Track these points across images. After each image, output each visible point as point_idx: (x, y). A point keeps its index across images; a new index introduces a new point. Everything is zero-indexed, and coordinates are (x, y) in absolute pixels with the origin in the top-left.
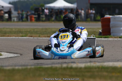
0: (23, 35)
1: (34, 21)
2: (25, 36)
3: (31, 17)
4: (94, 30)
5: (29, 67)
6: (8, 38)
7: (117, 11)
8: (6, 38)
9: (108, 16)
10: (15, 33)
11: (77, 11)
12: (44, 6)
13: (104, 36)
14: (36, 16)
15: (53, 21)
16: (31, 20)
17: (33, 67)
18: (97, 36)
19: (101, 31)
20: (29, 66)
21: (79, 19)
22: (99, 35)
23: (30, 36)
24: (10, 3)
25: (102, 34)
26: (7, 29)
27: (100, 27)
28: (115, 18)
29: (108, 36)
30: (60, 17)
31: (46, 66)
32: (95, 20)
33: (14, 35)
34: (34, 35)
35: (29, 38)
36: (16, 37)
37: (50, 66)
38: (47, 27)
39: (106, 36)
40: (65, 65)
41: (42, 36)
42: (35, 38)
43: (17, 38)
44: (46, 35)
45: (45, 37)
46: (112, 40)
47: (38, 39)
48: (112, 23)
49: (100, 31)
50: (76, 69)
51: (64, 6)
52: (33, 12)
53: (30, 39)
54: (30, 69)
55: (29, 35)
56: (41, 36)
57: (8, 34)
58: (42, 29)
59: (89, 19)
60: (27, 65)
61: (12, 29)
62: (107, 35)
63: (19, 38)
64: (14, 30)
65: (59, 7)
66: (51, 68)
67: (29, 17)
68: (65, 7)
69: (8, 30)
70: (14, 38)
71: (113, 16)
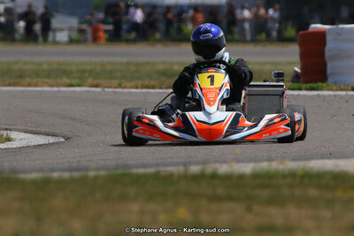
0: (74, 82)
1: (102, 41)
2: (79, 85)
3: (95, 31)
5: (92, 174)
7: (345, 12)
8: (23, 91)
9: (317, 26)
10: (48, 76)
13: (308, 85)
14: (110, 27)
15: (159, 41)
16: (96, 39)
17: (102, 173)
18: (289, 84)
19: (299, 71)
20: (92, 170)
22: (293, 81)
23: (92, 86)
25: (301, 80)
26: (25, 63)
27: (297, 58)
28: (339, 33)
29: (320, 84)
30: (180, 30)
31: (141, 171)
32: (282, 39)
33: (46, 80)
34: (103, 82)
35: (88, 91)
36: (51, 86)
37: (151, 170)
38: (141, 59)
39: (313, 85)
40: (195, 169)
41: (128, 85)
42: (106, 90)
43: (55, 89)
44: (140, 83)
45: (137, 88)
46: (330, 95)
47: (115, 92)
48: (330, 46)
49: (296, 72)
50: (228, 178)
52: (101, 16)
53: (94, 92)
54: (96, 178)
55: (90, 81)
56: (123, 85)
57: (28, 79)
58: (128, 64)
59: (263, 36)
60: (87, 169)
61: (40, 64)
62: (316, 82)
63: (59, 91)
64: (45, 67)
66: (156, 176)
67: (89, 31)
68: (193, 1)
69: (29, 67)
70: (48, 92)
71: (334, 27)
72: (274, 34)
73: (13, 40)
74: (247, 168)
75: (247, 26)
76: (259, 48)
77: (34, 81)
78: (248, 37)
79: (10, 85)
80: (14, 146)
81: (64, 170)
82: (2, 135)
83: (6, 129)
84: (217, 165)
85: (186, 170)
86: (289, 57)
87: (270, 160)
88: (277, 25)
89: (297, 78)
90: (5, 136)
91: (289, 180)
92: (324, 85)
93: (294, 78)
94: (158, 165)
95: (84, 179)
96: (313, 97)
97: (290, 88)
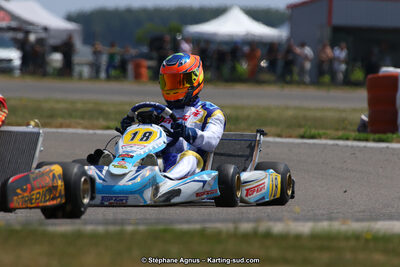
0: (112, 123)
1: (144, 79)
3: (137, 67)
4: (344, 115)
5: (129, 228)
6: (62, 133)
8: (53, 133)
9: (391, 70)
10: (82, 118)
11: (289, 51)
12: (179, 31)
13: (377, 136)
14: (154, 63)
16: (138, 76)
17: (142, 228)
18: (353, 134)
19: (365, 118)
20: (130, 224)
21: (296, 77)
22: (359, 131)
24: (70, 18)
25: (369, 129)
26: (58, 101)
27: (365, 105)
29: (390, 135)
30: (233, 69)
31: (185, 227)
32: (348, 82)
33: (81, 121)
36: (86, 128)
37: (198, 226)
39: (383, 136)
40: (246, 227)
43: (91, 132)
49: (362, 120)
50: (282, 238)
51: (247, 35)
52: (145, 49)
54: (134, 233)
57: (60, 120)
59: (327, 78)
60: (123, 223)
61: (73, 102)
62: (385, 132)
63: (95, 134)
64: (79, 106)
65: (231, 36)
66: (202, 233)
68: (250, 38)
69: (61, 106)
70: (83, 135)
72: (340, 76)
73: (45, 74)
74: (305, 228)
75: (308, 65)
76: (322, 93)
77: (68, 121)
81: (99, 223)
84: (271, 224)
85: (236, 228)
86: (356, 104)
87: (330, 219)
89: (363, 127)
91: (352, 243)
92: (395, 136)
93: (360, 127)
94: (204, 221)
95: (121, 235)
96: (381, 149)
97: (355, 139)
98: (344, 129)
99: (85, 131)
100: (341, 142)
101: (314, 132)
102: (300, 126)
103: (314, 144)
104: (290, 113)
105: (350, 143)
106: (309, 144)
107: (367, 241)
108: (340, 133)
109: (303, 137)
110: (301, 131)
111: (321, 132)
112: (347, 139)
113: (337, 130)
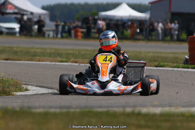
0: (64, 60)
1: (80, 38)
2: (66, 62)
3: (76, 32)
4: (177, 55)
5: (72, 110)
6: (39, 64)
10: (50, 56)
12: (97, 15)
13: (193, 66)
14: (84, 30)
16: (76, 36)
17: (78, 110)
18: (182, 65)
19: (188, 58)
22: (184, 63)
23: (73, 62)
24: (43, 8)
25: (189, 63)
26: (37, 48)
27: (187, 51)
31: (99, 110)
32: (179, 40)
33: (48, 58)
34: (80, 60)
35: (72, 65)
36: (51, 62)
37: (105, 110)
40: (129, 110)
42: (81, 64)
43: (53, 63)
47: (86, 66)
49: (186, 58)
51: (130, 16)
52: (80, 24)
53: (74, 65)
54: (74, 113)
55: (72, 59)
59: (169, 38)
60: (69, 107)
61: (45, 49)
63: (56, 64)
64: (48, 51)
65: (122, 17)
66: (107, 113)
67: (73, 32)
68: (131, 18)
69: (39, 50)
72: (175, 37)
73: (31, 36)
74: (158, 110)
76: (166, 45)
77: (42, 58)
78: (160, 38)
79: (28, 60)
80: (30, 94)
81: (56, 108)
82: (23, 87)
83: (26, 84)
84: (141, 108)
85: (124, 110)
86: (183, 50)
87: (170, 106)
88: (177, 32)
89: (186, 62)
90: (25, 88)
91: (181, 118)
93: (185, 61)
94: (108, 107)
95: (68, 113)
97: (182, 68)
98: (177, 63)
99: (50, 63)
100: (175, 69)
101: (162, 64)
102: (155, 61)
103: (163, 70)
104: (151, 54)
105: (179, 69)
106: (160, 70)
107: (188, 117)
108: (175, 65)
109: (157, 66)
110: (156, 63)
111: (166, 64)
112: (179, 67)
113: (173, 63)
